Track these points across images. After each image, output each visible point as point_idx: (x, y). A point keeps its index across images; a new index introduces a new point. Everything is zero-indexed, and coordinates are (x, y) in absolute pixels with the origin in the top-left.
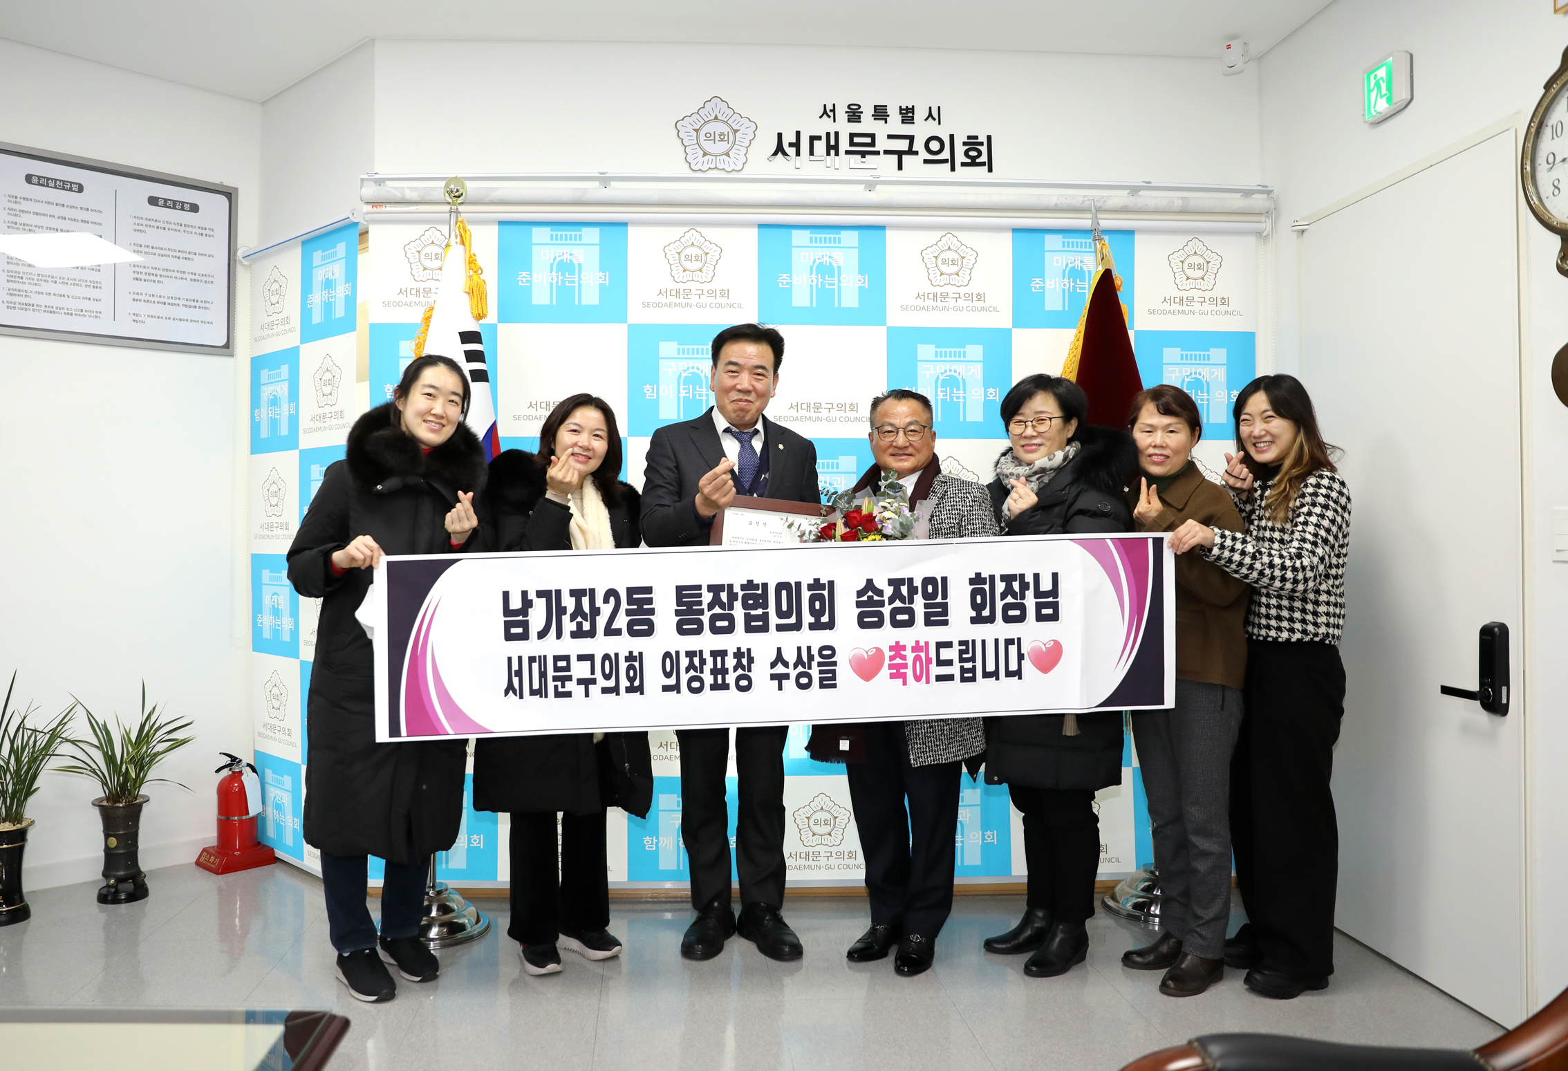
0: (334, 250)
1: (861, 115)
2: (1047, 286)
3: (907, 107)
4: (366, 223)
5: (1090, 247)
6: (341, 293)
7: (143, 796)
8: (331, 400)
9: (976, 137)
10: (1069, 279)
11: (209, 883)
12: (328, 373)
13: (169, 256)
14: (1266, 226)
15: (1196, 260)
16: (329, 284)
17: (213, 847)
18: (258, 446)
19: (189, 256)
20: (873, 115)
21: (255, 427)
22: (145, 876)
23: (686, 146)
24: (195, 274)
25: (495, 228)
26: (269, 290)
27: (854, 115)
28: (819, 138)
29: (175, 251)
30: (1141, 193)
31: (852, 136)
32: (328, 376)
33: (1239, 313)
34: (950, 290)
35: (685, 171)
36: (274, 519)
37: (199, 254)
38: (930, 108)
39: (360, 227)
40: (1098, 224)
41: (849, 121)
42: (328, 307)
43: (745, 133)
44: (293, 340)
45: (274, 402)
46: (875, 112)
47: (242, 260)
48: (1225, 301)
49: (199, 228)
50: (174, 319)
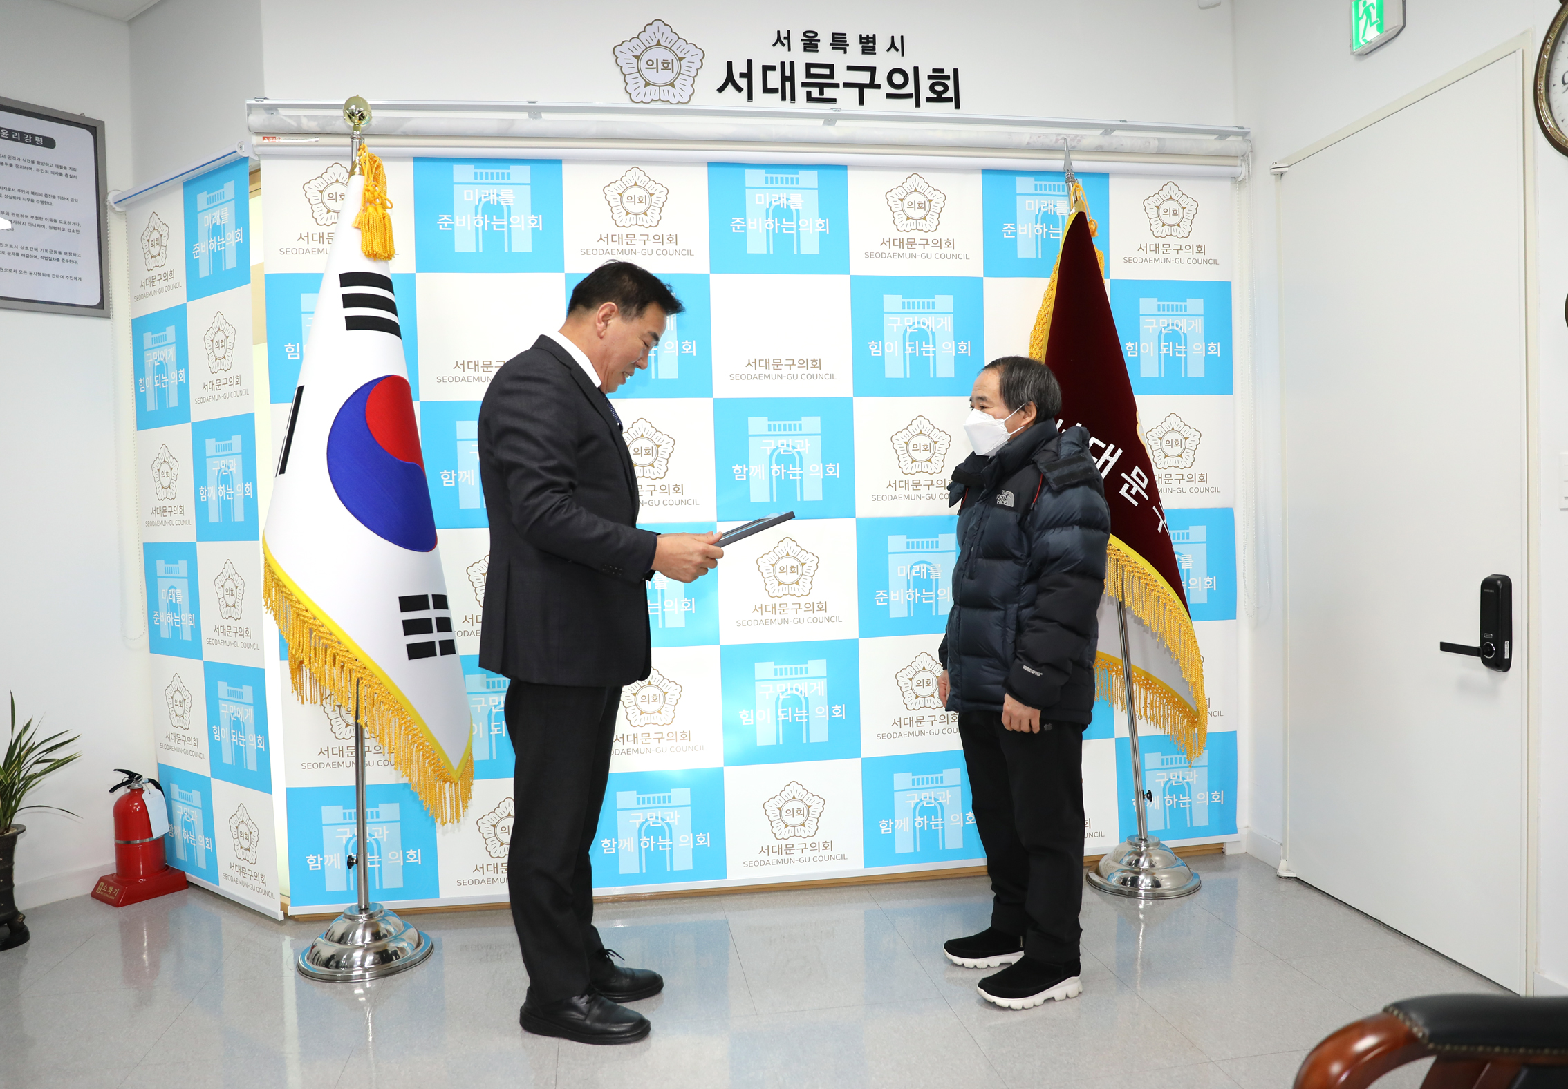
0: (221, 191)
1: (819, 43)
2: (1020, 232)
3: (868, 35)
4: (257, 158)
5: (1063, 191)
6: (231, 240)
7: (17, 826)
8: (224, 364)
9: (942, 71)
10: (1042, 224)
11: (110, 917)
12: (220, 334)
13: (19, 198)
14: (1241, 170)
15: (1171, 205)
16: (217, 231)
17: (113, 875)
18: (145, 420)
19: (46, 199)
20: (831, 44)
21: (140, 398)
22: (24, 918)
23: (625, 75)
24: (55, 221)
25: (410, 165)
26: (148, 240)
27: (811, 44)
28: (773, 68)
29: (27, 192)
30: (1116, 133)
31: (809, 66)
32: (220, 337)
33: (1215, 262)
34: (917, 235)
35: (624, 101)
36: (167, 503)
37: (59, 198)
38: (893, 37)
39: (250, 163)
40: (1071, 164)
41: (805, 50)
42: (217, 257)
43: (691, 60)
44: (177, 297)
45: (161, 369)
46: (833, 40)
47: (114, 206)
48: (1201, 249)
49: (57, 166)
50: (31, 273)
